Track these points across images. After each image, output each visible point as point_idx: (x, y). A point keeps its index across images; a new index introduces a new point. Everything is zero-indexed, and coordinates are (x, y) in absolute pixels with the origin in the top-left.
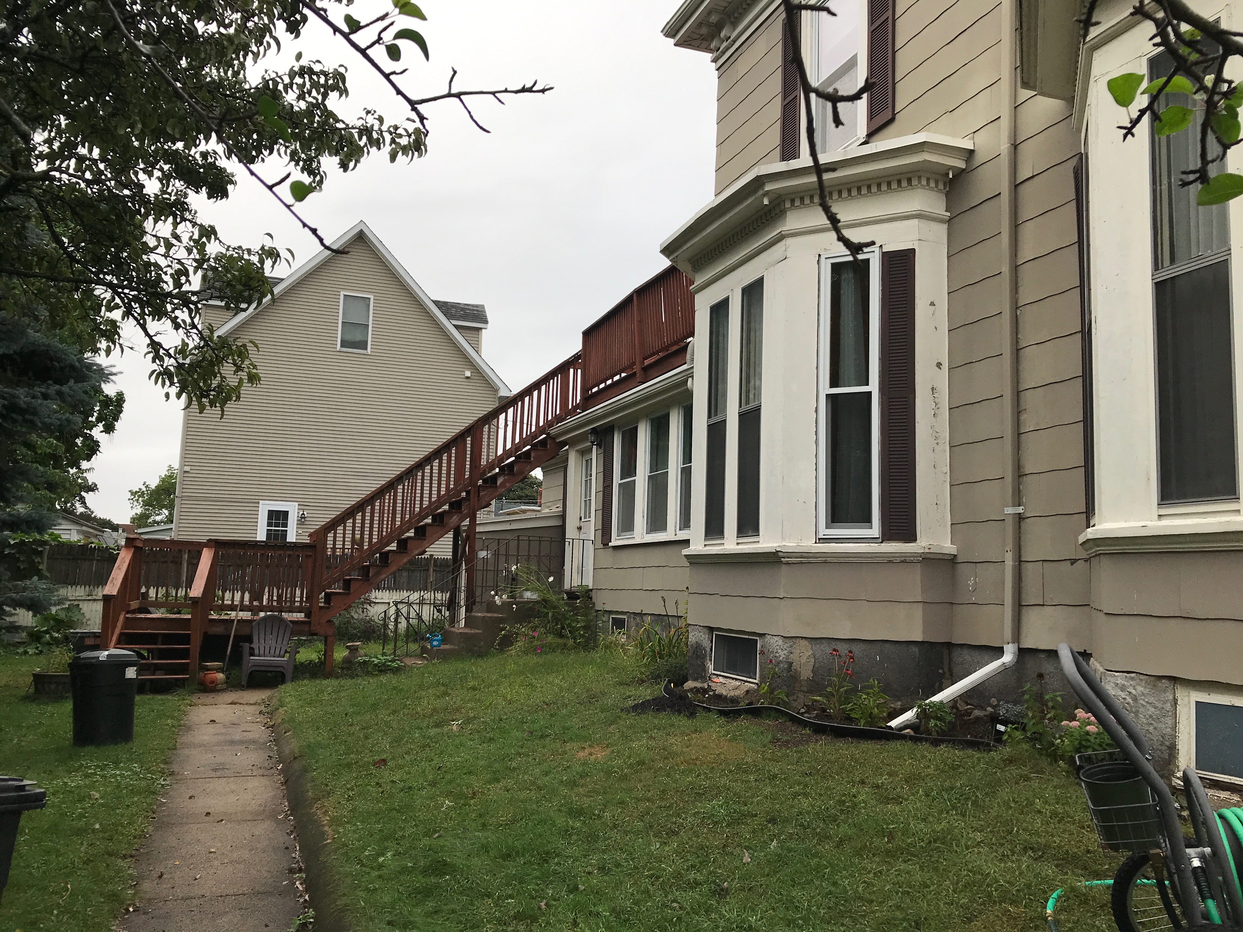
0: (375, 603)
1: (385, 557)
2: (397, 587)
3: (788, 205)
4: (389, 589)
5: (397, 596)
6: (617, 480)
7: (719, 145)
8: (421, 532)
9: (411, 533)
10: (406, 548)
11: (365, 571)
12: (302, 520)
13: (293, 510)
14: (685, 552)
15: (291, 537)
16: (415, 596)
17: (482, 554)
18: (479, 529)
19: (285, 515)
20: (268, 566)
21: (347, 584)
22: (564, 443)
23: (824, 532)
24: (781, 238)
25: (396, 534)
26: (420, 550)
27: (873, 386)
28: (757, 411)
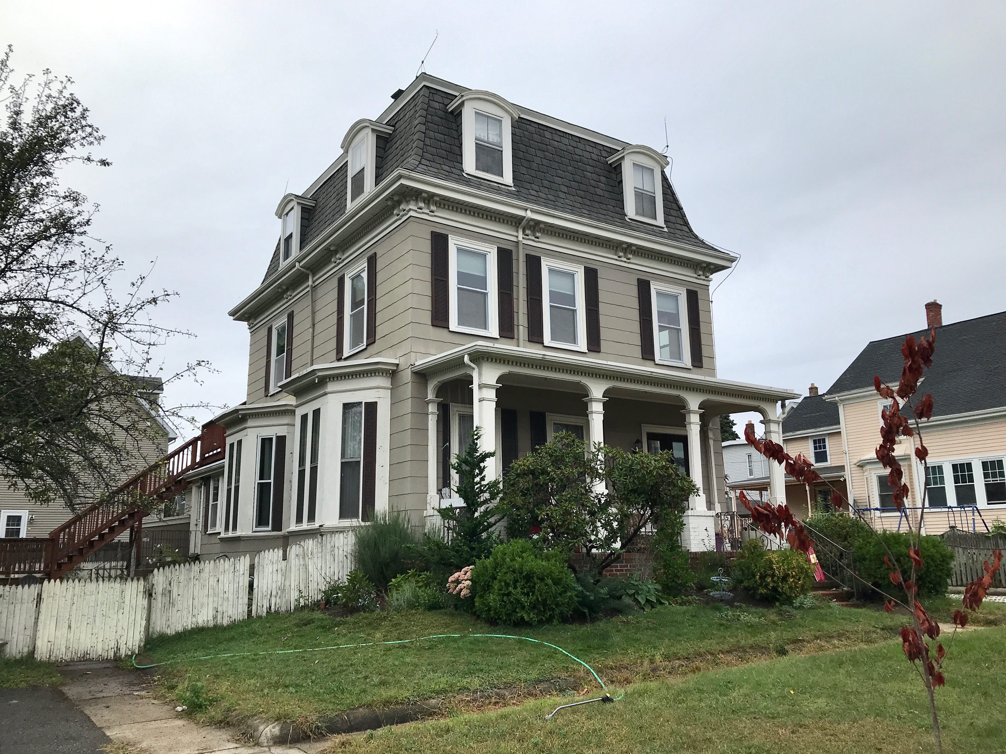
0: (84, 570)
1: (92, 544)
2: (96, 560)
3: (248, 417)
4: (92, 561)
5: (96, 565)
6: (211, 502)
7: (250, 365)
8: (112, 530)
9: (107, 531)
10: (103, 538)
11: (81, 551)
12: (31, 522)
13: (25, 515)
14: (219, 537)
15: (23, 534)
16: (107, 565)
17: (145, 539)
18: (143, 526)
19: (19, 518)
20: (14, 552)
21: (70, 558)
22: (190, 482)
23: (255, 529)
24: (245, 428)
25: (98, 531)
26: (111, 539)
27: (272, 481)
28: (239, 486)
